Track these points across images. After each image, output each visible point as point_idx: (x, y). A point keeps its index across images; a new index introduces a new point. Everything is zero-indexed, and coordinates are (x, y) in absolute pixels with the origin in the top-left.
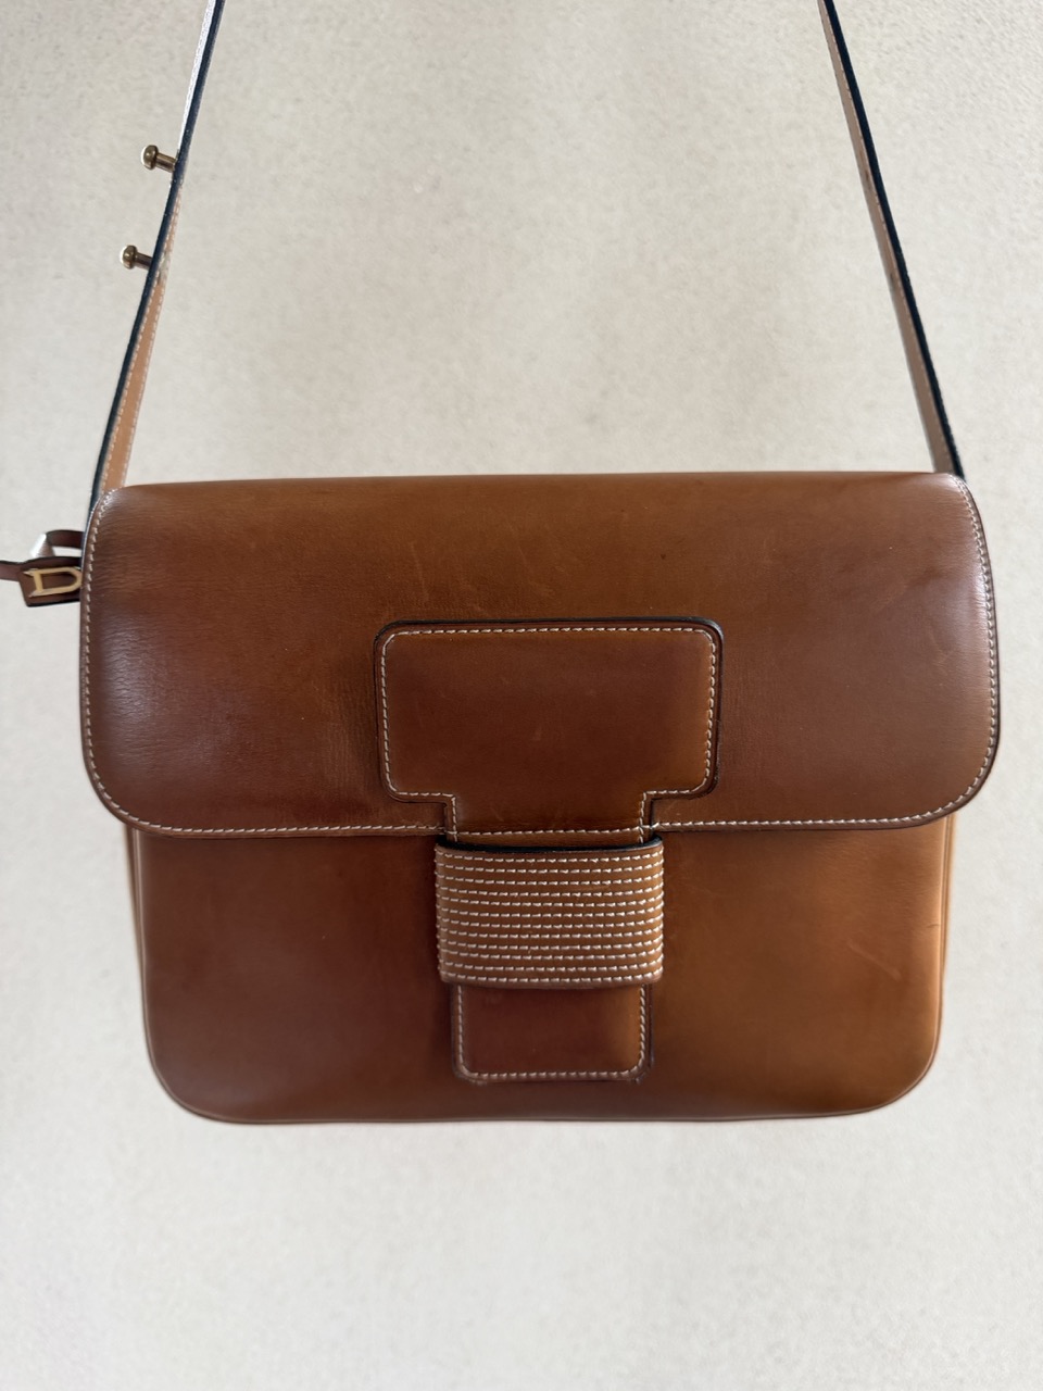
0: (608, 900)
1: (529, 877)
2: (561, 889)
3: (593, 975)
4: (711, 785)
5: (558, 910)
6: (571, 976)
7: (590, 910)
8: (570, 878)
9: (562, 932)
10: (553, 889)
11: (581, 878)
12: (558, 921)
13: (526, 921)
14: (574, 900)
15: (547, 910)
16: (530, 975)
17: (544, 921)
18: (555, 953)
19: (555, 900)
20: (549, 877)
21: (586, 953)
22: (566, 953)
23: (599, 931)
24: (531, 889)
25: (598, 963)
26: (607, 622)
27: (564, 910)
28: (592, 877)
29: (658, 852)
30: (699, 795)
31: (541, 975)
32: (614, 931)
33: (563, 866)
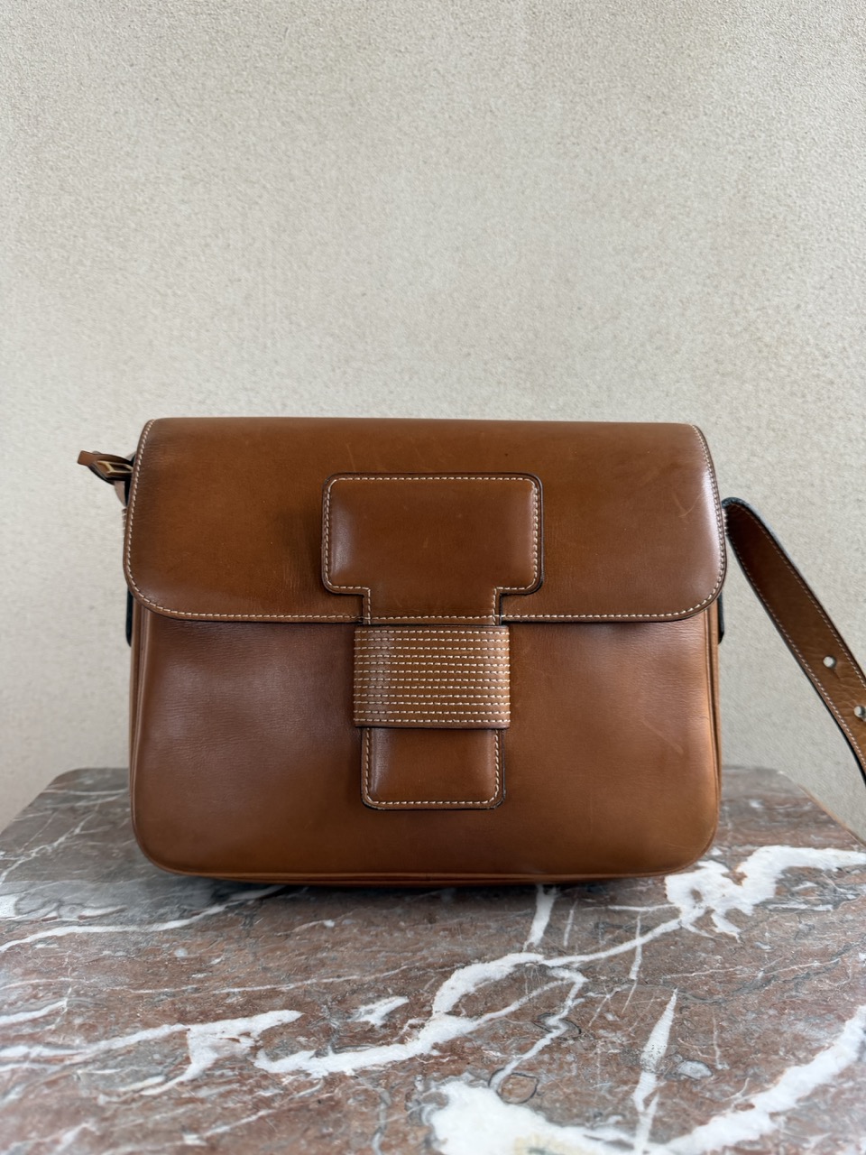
0: (471, 661)
1: (417, 644)
2: (440, 653)
3: (461, 717)
4: (539, 585)
5: (437, 668)
6: (447, 717)
7: (459, 668)
8: (446, 645)
9: (440, 684)
10: (434, 653)
11: (453, 645)
12: (437, 676)
13: (416, 676)
14: (448, 660)
15: (430, 667)
16: (416, 717)
17: (428, 676)
18: (435, 700)
19: (435, 660)
20: (431, 644)
21: (456, 700)
22: (443, 700)
23: (465, 684)
24: (419, 652)
25: (465, 709)
26: (469, 474)
27: (442, 668)
28: (460, 645)
29: (504, 633)
30: (532, 592)
31: (425, 717)
32: (475, 684)
33: (441, 636)
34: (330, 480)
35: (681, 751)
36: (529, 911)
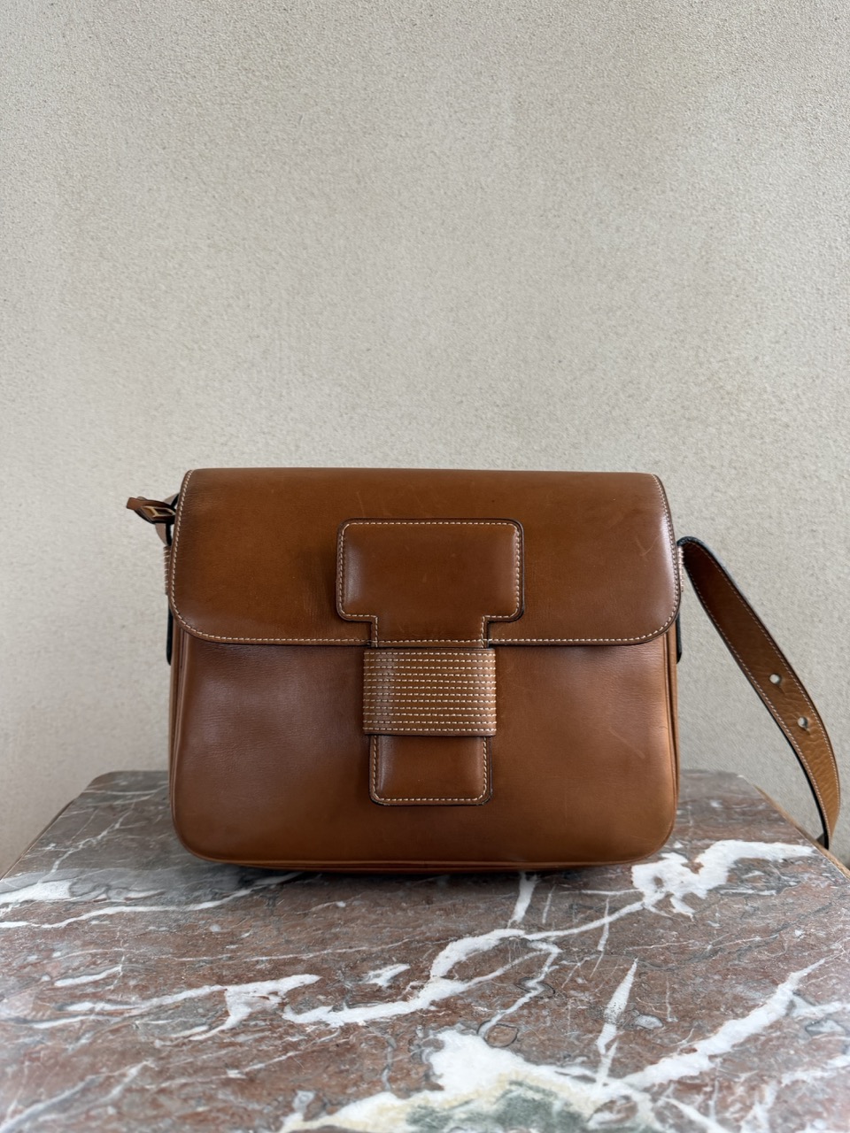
0: (463, 679)
1: (418, 664)
2: (436, 671)
3: (455, 727)
4: (521, 614)
5: (435, 684)
6: (442, 727)
7: (453, 685)
8: (442, 665)
9: (437, 698)
10: (431, 671)
11: (448, 665)
12: (434, 691)
13: (416, 691)
14: (444, 678)
15: (428, 684)
16: (417, 726)
17: (426, 691)
18: (432, 712)
19: (432, 678)
20: (429, 664)
21: (451, 712)
22: (439, 712)
23: (458, 698)
24: (419, 671)
25: (457, 719)
26: (462, 520)
27: (438, 684)
28: (454, 665)
29: (491, 654)
30: (515, 619)
31: (424, 727)
32: (467, 699)
33: (438, 657)
34: (344, 525)
35: (643, 756)
36: (513, 894)
